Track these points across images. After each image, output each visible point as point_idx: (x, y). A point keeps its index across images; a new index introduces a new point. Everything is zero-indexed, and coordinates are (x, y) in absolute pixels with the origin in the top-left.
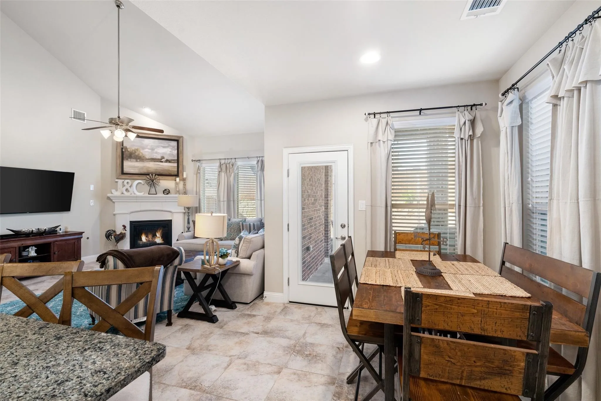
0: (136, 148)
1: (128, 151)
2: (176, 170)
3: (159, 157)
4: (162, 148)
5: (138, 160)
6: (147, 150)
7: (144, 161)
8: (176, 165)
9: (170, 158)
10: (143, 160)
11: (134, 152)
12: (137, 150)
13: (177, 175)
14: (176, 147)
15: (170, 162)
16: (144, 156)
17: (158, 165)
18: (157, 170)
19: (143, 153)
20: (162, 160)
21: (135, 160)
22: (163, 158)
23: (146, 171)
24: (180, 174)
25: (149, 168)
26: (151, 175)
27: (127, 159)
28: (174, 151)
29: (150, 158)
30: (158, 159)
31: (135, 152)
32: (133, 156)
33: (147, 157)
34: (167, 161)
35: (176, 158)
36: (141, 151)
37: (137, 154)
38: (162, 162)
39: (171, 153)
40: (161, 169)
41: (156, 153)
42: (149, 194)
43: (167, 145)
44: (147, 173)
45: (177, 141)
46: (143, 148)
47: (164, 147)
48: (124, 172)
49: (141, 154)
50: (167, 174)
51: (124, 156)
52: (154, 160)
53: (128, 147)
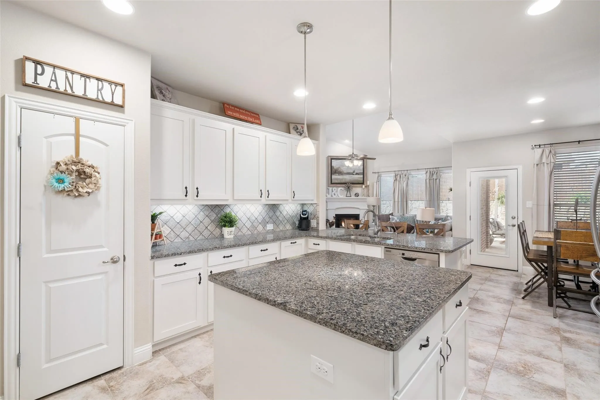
0: (339, 166)
1: (334, 169)
2: (362, 179)
3: (352, 172)
5: (340, 174)
6: (344, 167)
7: (343, 175)
8: (362, 176)
9: (358, 172)
11: (337, 169)
12: (339, 168)
13: (363, 183)
14: (362, 164)
15: (358, 175)
16: (343, 172)
17: (352, 176)
18: (351, 181)
19: (343, 170)
20: (354, 174)
21: (338, 174)
22: (354, 172)
24: (365, 183)
25: (346, 179)
26: (347, 184)
27: (334, 174)
28: (361, 166)
29: (346, 172)
32: (337, 172)
33: (345, 172)
34: (357, 174)
35: (362, 172)
36: (342, 168)
37: (339, 170)
38: (354, 175)
39: (359, 168)
40: (353, 179)
41: (350, 169)
42: (347, 197)
44: (345, 183)
49: (341, 171)
50: (357, 183)
51: (332, 172)
52: (349, 174)
53: (334, 166)
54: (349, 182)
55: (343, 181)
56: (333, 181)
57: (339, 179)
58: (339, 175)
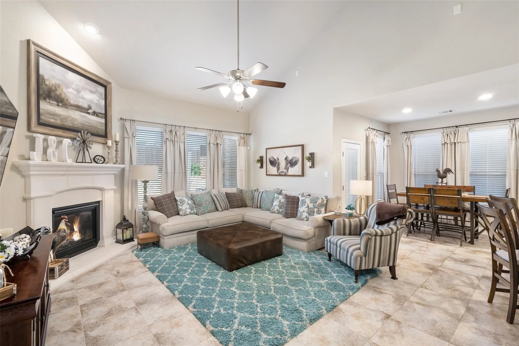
0: (57, 82)
1: (46, 85)
2: (104, 128)
3: (86, 106)
4: (89, 92)
5: (60, 105)
6: (71, 90)
7: (67, 108)
8: (103, 121)
9: (97, 110)
10: (67, 105)
11: (54, 89)
12: (59, 86)
13: (107, 137)
14: (104, 96)
15: (97, 116)
16: (68, 100)
17: (85, 117)
18: (84, 126)
19: (67, 94)
20: (89, 111)
21: (56, 103)
22: (90, 108)
23: (71, 125)
24: (109, 136)
25: (74, 120)
26: (82, 132)
27: (45, 99)
28: (101, 101)
29: (75, 103)
30: (85, 109)
31: (56, 90)
32: (52, 94)
33: (72, 102)
34: (95, 113)
35: (103, 112)
36: (65, 90)
37: (58, 93)
38: (89, 113)
39: (98, 102)
40: (87, 124)
41: (83, 98)
42: (76, 162)
43: (94, 90)
45: (105, 87)
46: (67, 87)
47: (91, 92)
48: (41, 121)
49: (63, 96)
50: (95, 133)
51: (41, 92)
52: (79, 108)
53: (45, 78)
54: (87, 130)
55: (68, 124)
56: (42, 117)
57: (59, 116)
58: (58, 105)
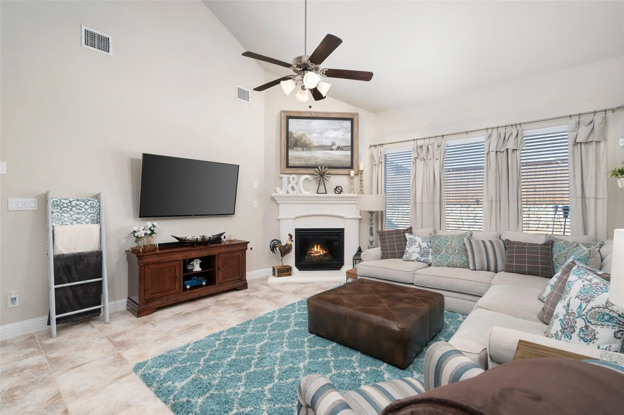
0: (303, 133)
1: (294, 138)
3: (329, 144)
4: (332, 130)
5: (305, 149)
6: (314, 135)
7: (311, 150)
8: (349, 153)
9: (342, 144)
10: (311, 148)
11: (300, 138)
12: (304, 135)
13: (351, 167)
14: (350, 129)
15: (342, 149)
16: (311, 144)
17: (328, 154)
18: (326, 161)
19: (311, 139)
20: (332, 148)
21: (301, 149)
22: (334, 144)
23: (314, 163)
24: (355, 166)
25: (317, 158)
26: (320, 167)
27: (292, 148)
28: (347, 135)
29: (318, 145)
30: (328, 147)
31: (302, 139)
32: (299, 143)
33: (316, 144)
34: (339, 148)
35: (350, 144)
36: (308, 137)
37: (303, 141)
38: (332, 150)
39: (343, 137)
40: (330, 159)
41: (326, 138)
42: (317, 193)
43: (338, 127)
44: (314, 166)
45: (352, 120)
46: (311, 133)
47: (335, 130)
48: (289, 165)
49: (308, 142)
51: (290, 144)
52: (322, 147)
53: (293, 132)
55: (312, 163)
56: (290, 162)
57: (303, 158)
58: (303, 150)
